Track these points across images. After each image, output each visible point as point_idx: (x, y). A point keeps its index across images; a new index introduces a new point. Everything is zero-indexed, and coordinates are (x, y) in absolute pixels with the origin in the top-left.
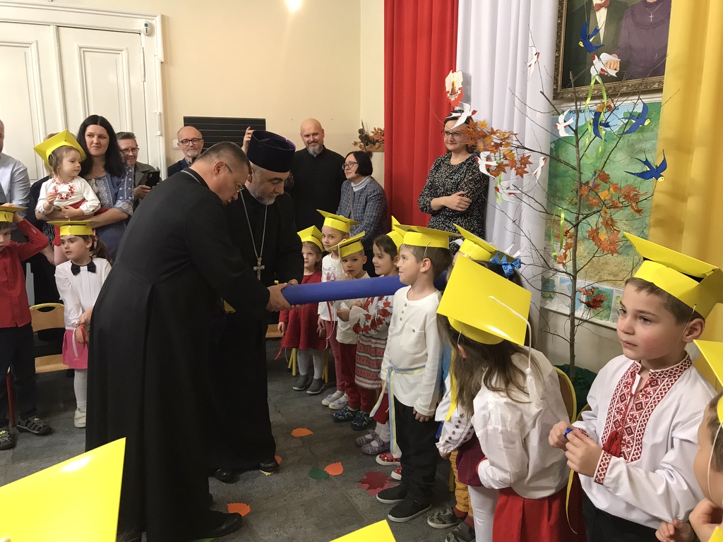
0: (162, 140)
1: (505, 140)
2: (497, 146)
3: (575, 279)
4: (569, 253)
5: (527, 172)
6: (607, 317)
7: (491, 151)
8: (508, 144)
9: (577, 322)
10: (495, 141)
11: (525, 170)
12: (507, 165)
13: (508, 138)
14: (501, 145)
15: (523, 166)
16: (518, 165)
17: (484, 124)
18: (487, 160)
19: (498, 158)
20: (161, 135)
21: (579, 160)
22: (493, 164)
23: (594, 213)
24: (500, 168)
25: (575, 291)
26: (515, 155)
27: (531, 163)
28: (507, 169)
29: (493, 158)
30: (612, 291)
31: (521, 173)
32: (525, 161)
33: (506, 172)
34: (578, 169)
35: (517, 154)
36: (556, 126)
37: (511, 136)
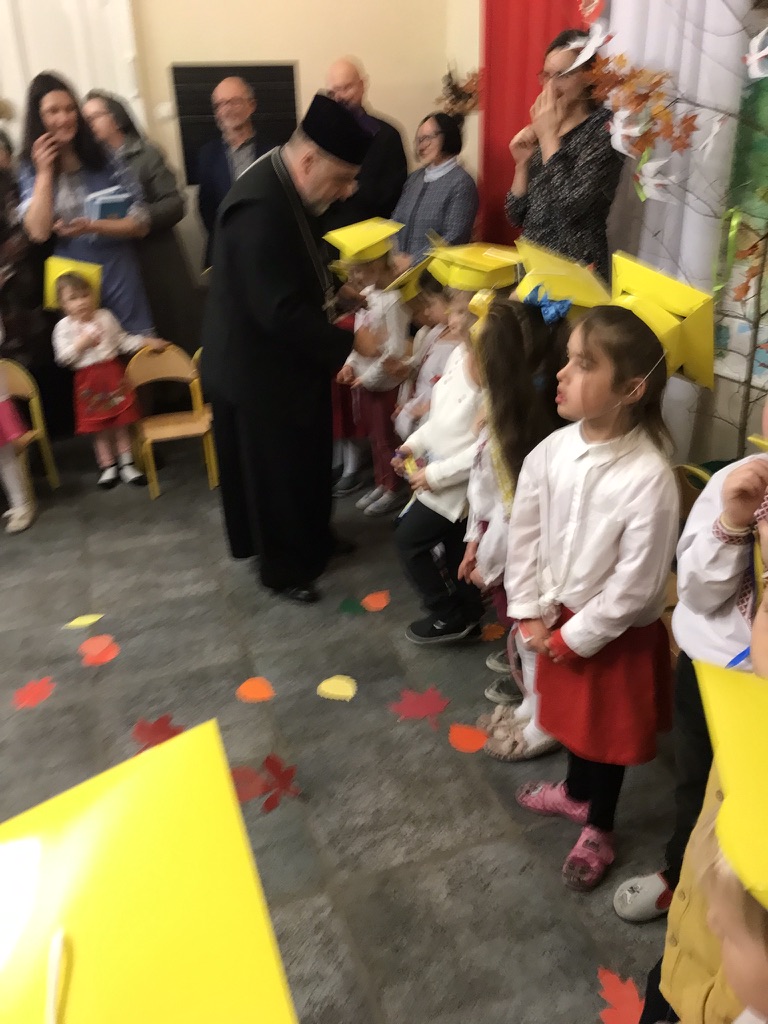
0: (141, 104)
1: (653, 89)
2: (642, 99)
3: (756, 326)
4: (753, 283)
5: (688, 146)
8: (659, 96)
9: (754, 394)
11: (688, 141)
12: (657, 134)
13: (658, 84)
15: (684, 135)
16: (677, 133)
17: (621, 60)
18: (625, 127)
20: (139, 96)
24: (647, 140)
25: (755, 347)
26: (673, 115)
27: (699, 129)
28: (657, 140)
31: (680, 147)
32: (689, 124)
33: (654, 147)
36: (744, 59)
37: (664, 80)
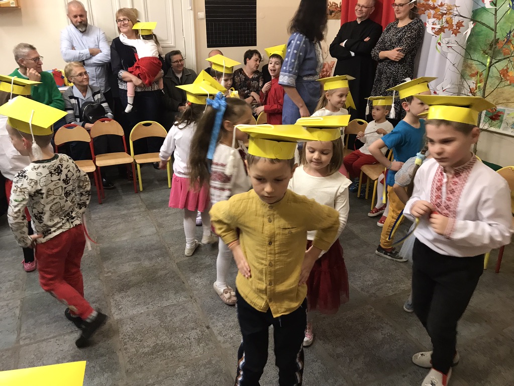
0: (192, 12)
1: (449, 11)
2: (443, 14)
5: (460, 32)
6: (499, 127)
7: (438, 18)
8: (450, 13)
10: (441, 11)
11: (459, 30)
12: (447, 28)
13: (451, 9)
14: (446, 14)
15: (458, 28)
16: (455, 27)
18: (433, 24)
19: (441, 23)
20: (191, 10)
21: (496, 24)
22: (438, 27)
23: (505, 59)
24: (442, 30)
26: (453, 21)
27: (463, 26)
28: (446, 30)
29: (437, 23)
30: (505, 110)
31: (456, 32)
32: (460, 25)
33: (444, 32)
34: (495, 30)
35: (455, 20)
36: (483, 1)
37: (454, 7)
